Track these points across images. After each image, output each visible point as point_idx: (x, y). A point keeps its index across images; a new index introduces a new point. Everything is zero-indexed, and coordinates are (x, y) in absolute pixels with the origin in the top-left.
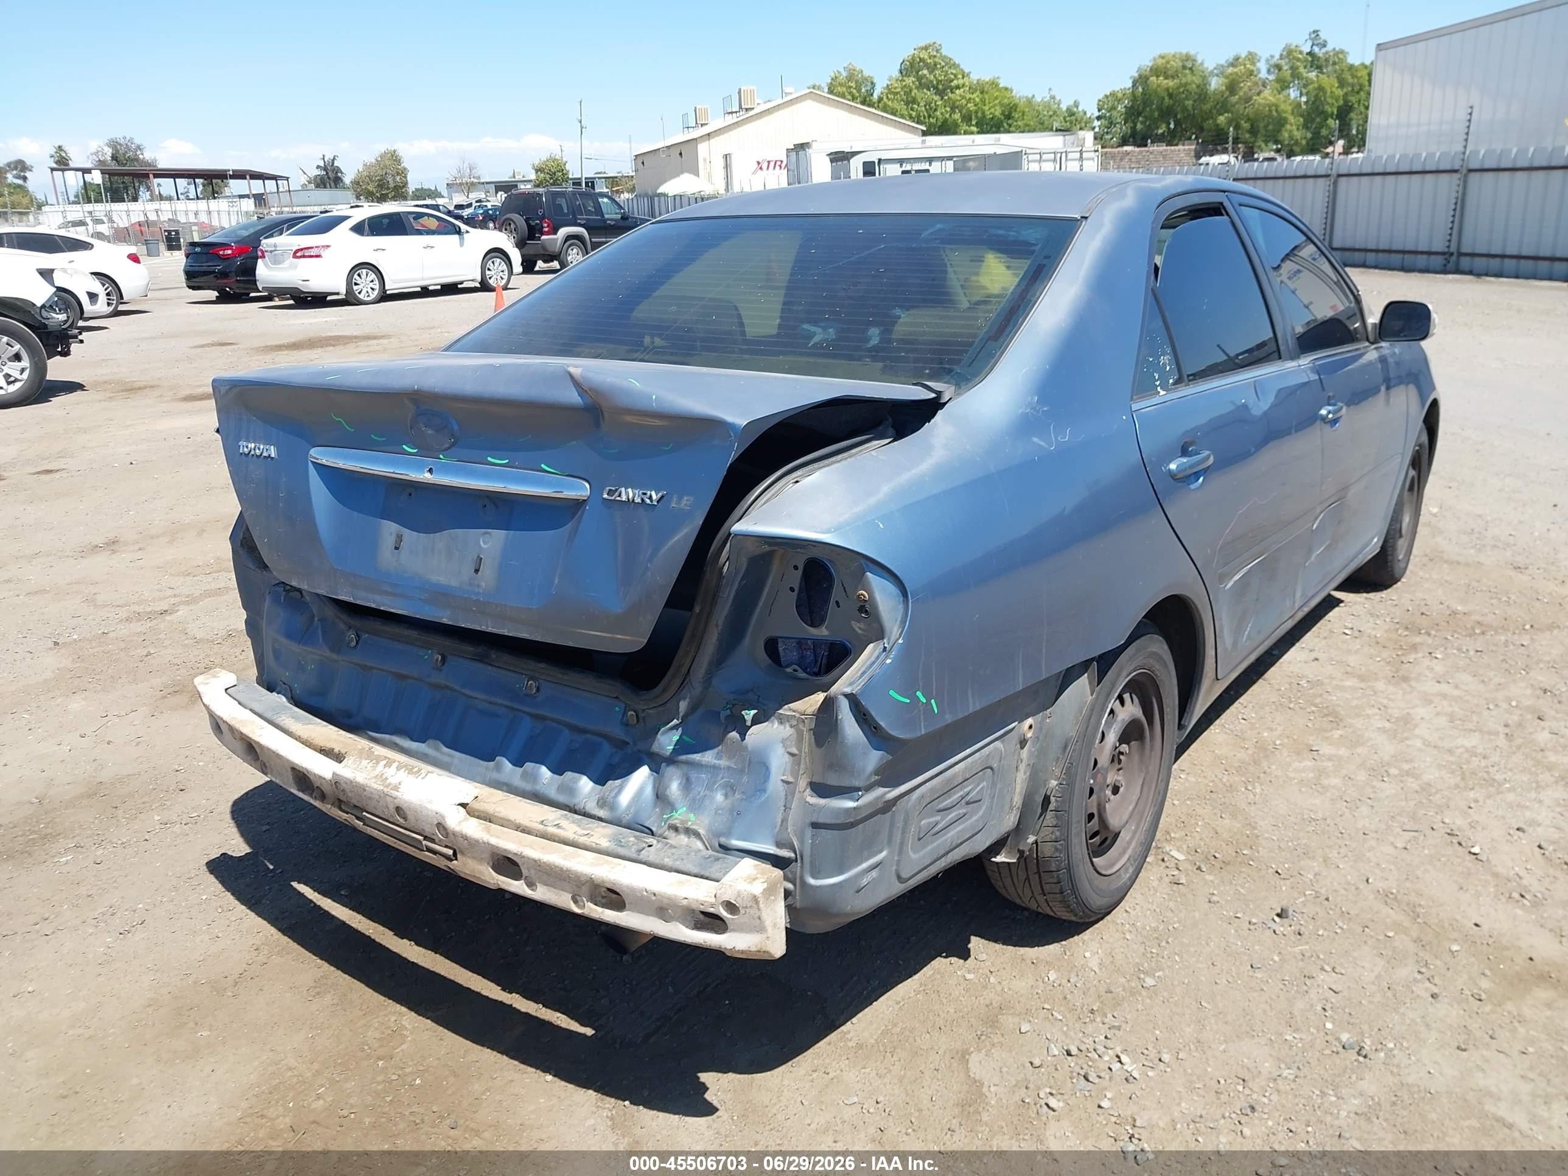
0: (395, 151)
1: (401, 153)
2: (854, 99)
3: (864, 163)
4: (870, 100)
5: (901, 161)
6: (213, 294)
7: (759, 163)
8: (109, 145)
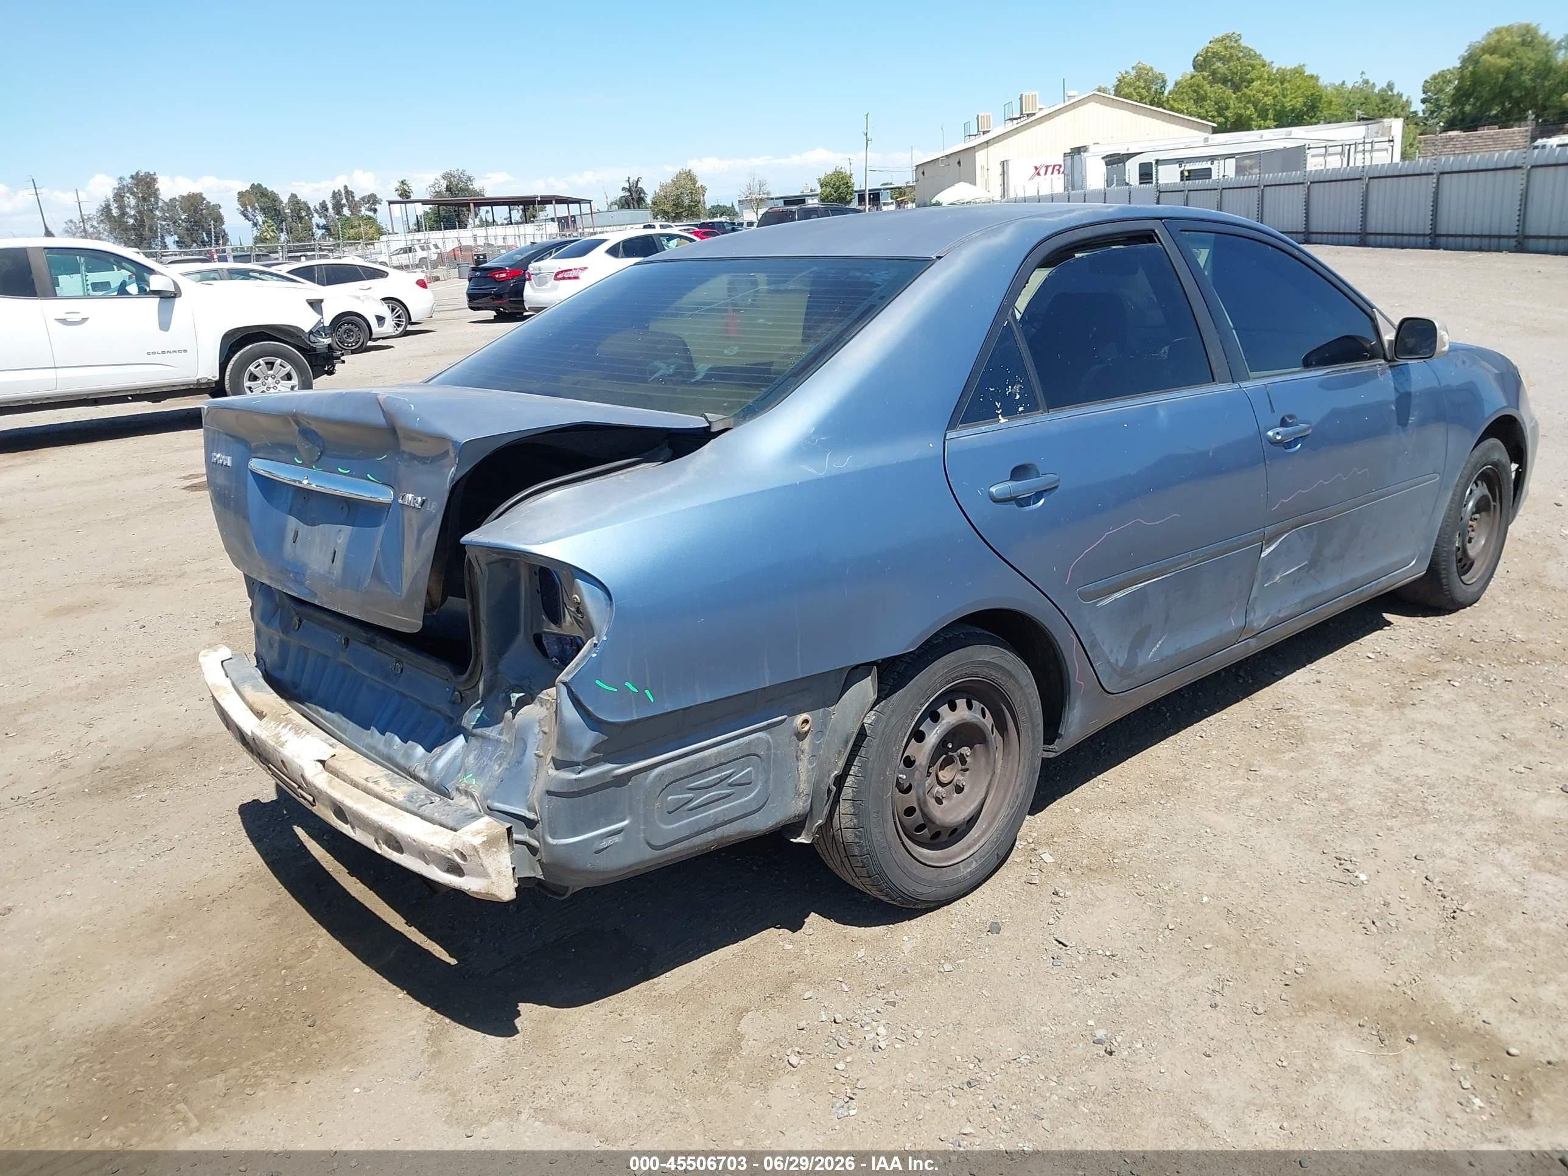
0: (690, 171)
1: (695, 172)
2: (1141, 100)
3: (1140, 164)
4: (1159, 99)
5: (1180, 161)
6: (491, 314)
7: (1036, 168)
8: (444, 177)
